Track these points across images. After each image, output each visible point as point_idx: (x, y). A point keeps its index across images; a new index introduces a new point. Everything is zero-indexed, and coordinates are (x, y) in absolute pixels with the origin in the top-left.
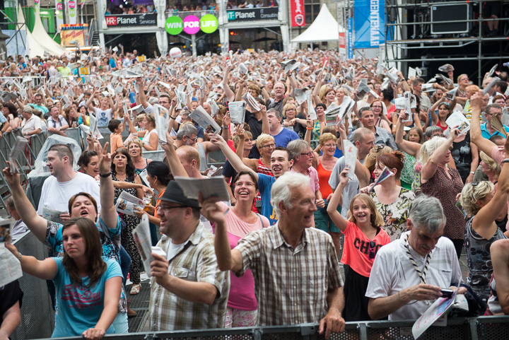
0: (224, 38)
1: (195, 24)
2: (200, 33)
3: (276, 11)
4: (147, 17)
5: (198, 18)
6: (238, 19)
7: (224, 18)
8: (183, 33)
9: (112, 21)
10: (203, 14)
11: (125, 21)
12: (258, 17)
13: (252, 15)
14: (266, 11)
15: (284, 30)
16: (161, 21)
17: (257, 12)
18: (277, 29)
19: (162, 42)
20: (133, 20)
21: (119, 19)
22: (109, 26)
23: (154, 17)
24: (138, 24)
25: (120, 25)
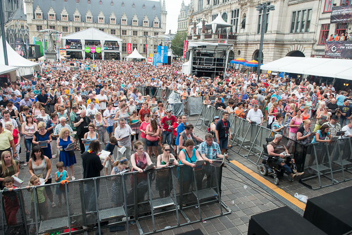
0: (103, 55)
1: (94, 50)
2: (96, 53)
3: (119, 48)
4: (79, 47)
5: (95, 48)
6: (107, 49)
7: (103, 49)
8: (90, 52)
9: (68, 47)
10: (96, 47)
11: (72, 47)
12: (113, 49)
13: (111, 48)
14: (116, 48)
15: (121, 53)
16: (83, 48)
17: (113, 48)
18: (119, 53)
19: (84, 55)
20: (74, 47)
21: (70, 47)
22: (67, 49)
23: (81, 47)
24: (76, 49)
25: (70, 48)
